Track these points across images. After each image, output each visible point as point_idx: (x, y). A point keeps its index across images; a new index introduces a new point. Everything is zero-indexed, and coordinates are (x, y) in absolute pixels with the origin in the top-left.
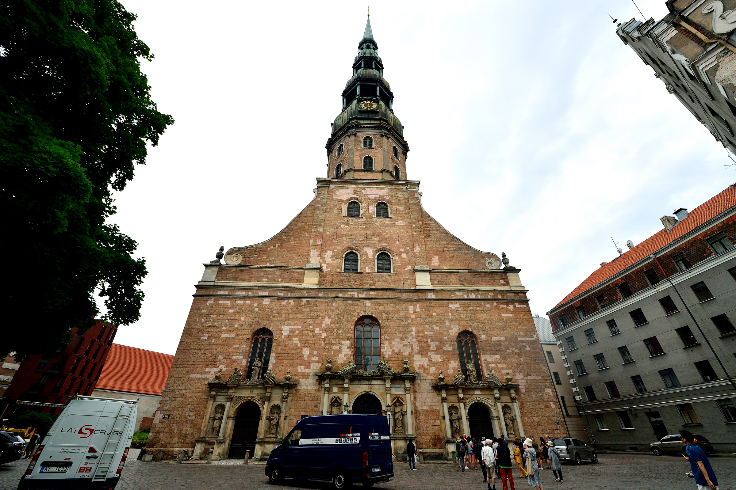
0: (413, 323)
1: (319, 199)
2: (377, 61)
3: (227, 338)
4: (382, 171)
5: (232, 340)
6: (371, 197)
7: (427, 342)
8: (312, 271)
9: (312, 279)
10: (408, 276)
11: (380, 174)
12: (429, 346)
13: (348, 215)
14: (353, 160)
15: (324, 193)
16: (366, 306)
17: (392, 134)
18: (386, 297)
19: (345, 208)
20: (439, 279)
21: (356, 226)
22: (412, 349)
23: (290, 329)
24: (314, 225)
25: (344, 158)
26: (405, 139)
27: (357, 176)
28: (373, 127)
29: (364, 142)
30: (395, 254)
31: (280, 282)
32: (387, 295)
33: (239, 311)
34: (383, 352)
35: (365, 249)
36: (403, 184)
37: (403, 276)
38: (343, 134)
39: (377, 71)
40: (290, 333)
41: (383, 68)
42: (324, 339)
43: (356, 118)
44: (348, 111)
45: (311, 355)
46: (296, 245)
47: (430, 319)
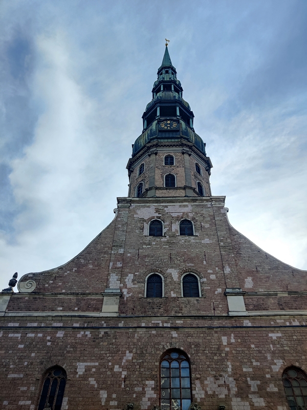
0: (228, 358)
1: (119, 219)
2: (176, 84)
3: (14, 379)
4: (185, 188)
5: (19, 382)
6: (174, 215)
7: (247, 381)
8: (112, 297)
9: (112, 306)
10: (219, 300)
11: (183, 191)
12: (249, 386)
13: (150, 235)
14: (154, 178)
15: (124, 213)
16: (172, 338)
17: (194, 151)
18: (194, 326)
19: (147, 227)
20: (254, 303)
21: (159, 246)
22: (229, 390)
23: (85, 366)
24: (114, 246)
25: (145, 177)
26: (207, 156)
27: (159, 193)
28: (174, 145)
29: (165, 160)
30: (203, 275)
31: (76, 311)
32: (196, 323)
33: (30, 346)
34: (194, 395)
35: (169, 271)
36: (207, 201)
37: (214, 301)
38: (143, 153)
39: (177, 93)
40: (85, 371)
41: (182, 90)
42: (125, 378)
43: (157, 138)
44: (148, 132)
45: (109, 399)
46: (94, 269)
47: (247, 352)
